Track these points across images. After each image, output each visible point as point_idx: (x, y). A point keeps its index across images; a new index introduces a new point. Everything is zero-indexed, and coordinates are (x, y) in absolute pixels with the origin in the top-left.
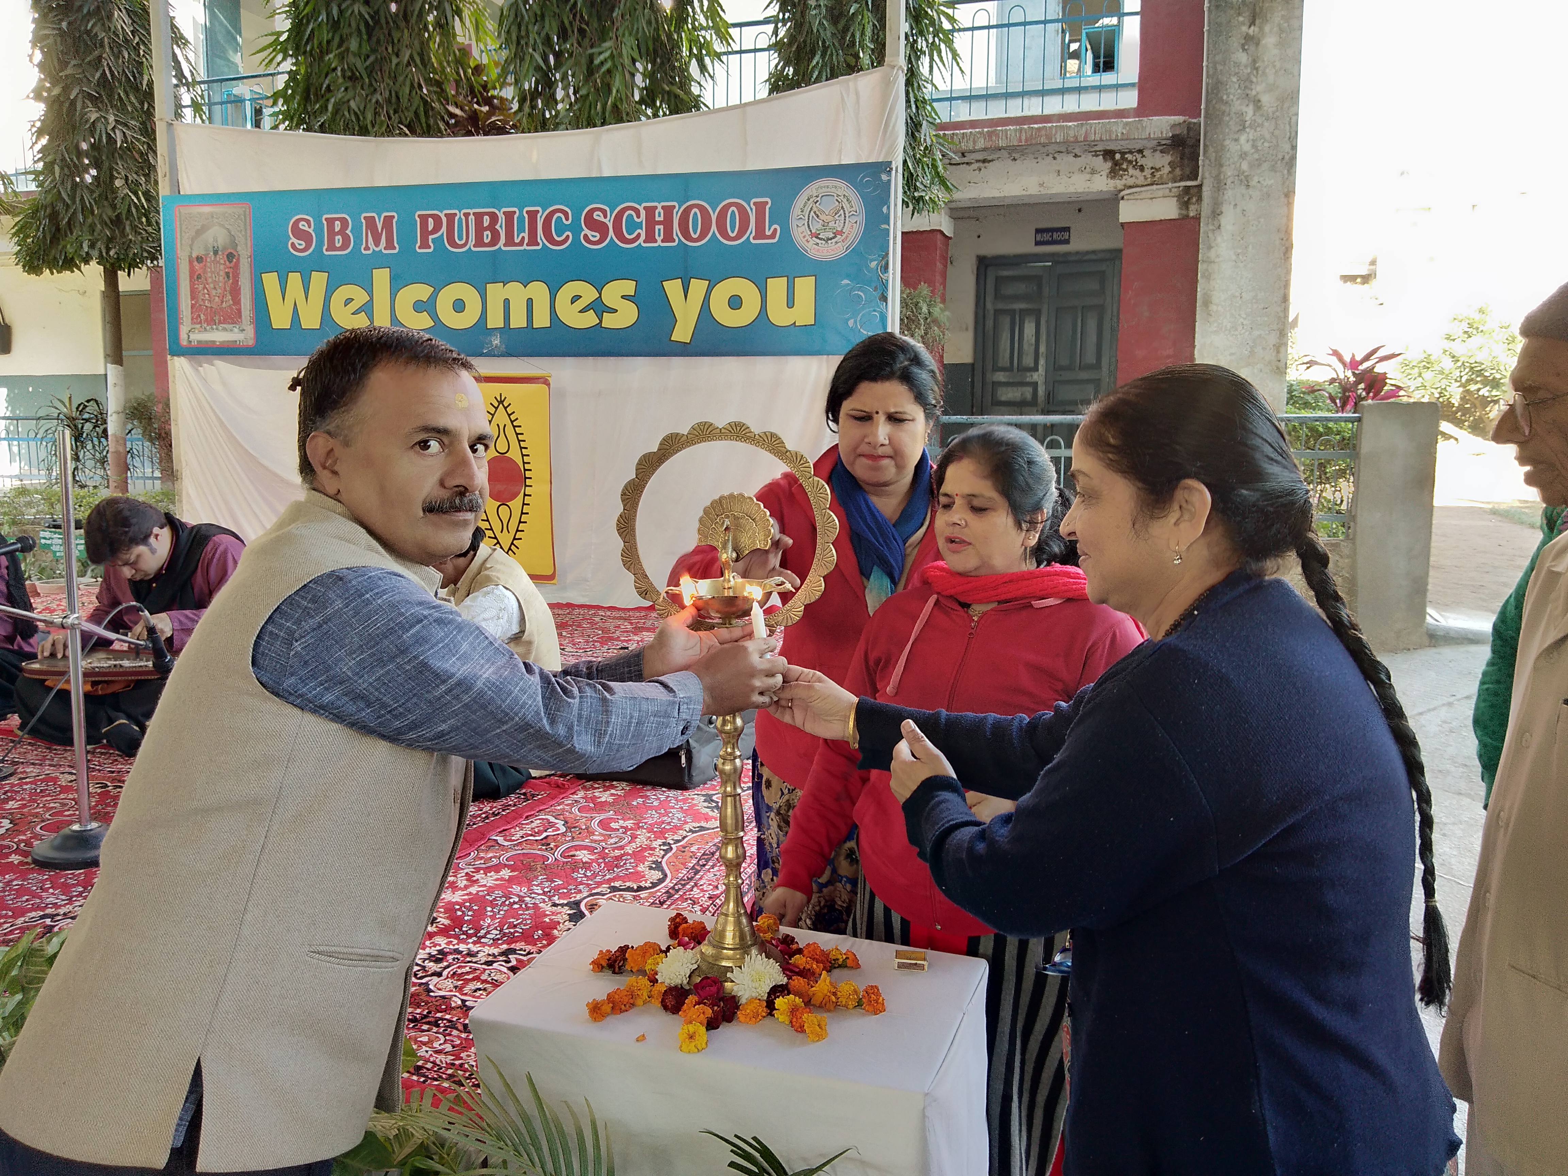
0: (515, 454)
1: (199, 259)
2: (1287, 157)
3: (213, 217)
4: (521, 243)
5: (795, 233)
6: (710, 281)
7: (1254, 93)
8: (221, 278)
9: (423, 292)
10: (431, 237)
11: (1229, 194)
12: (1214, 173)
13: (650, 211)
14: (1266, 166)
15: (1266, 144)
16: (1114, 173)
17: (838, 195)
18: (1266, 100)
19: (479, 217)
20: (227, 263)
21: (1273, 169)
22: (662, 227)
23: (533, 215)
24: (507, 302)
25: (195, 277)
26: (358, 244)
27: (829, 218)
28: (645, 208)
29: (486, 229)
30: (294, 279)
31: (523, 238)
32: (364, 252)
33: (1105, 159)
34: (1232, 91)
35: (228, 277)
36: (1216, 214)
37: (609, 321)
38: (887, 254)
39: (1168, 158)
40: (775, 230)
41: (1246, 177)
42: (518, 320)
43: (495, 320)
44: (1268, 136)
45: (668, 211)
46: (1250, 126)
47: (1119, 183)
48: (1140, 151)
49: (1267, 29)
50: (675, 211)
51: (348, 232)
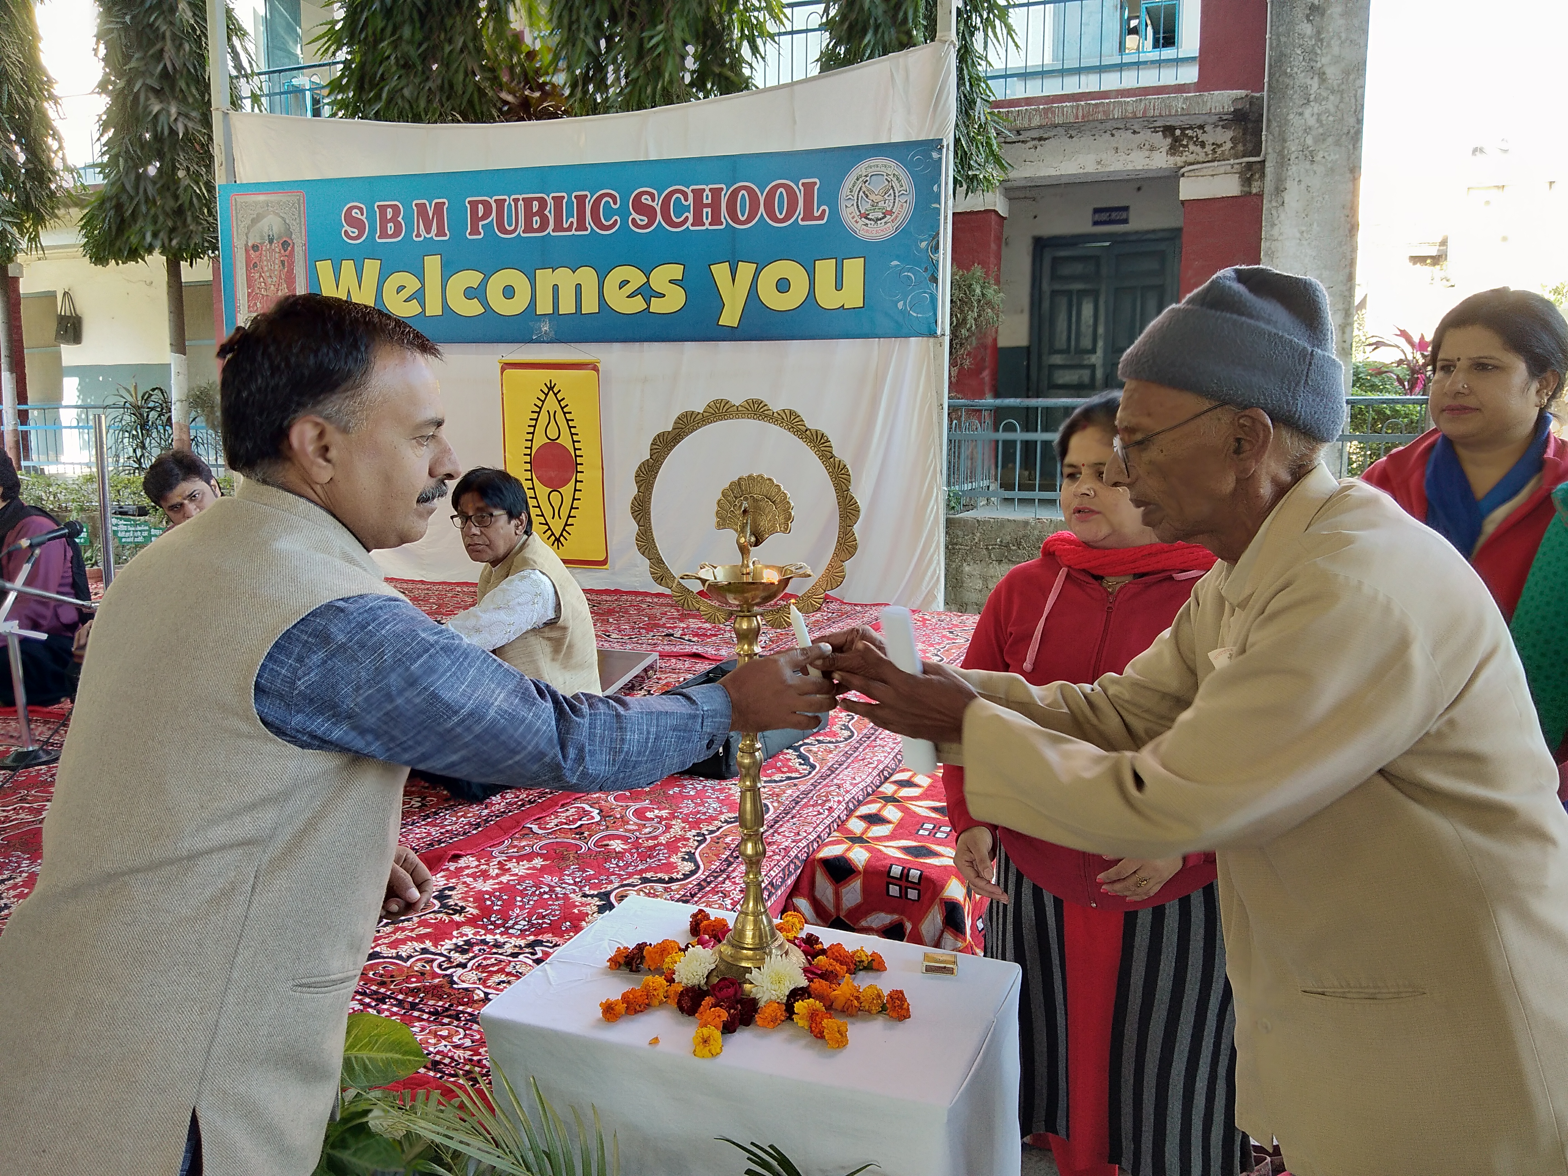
0: (565, 441)
1: (255, 247)
2: (1352, 131)
3: (268, 206)
4: (569, 229)
5: (844, 213)
6: (757, 264)
7: (1319, 65)
8: (277, 267)
9: (473, 278)
10: (481, 223)
11: (1293, 170)
12: (1278, 149)
13: (698, 194)
14: (1330, 140)
15: (1331, 118)
16: (1173, 150)
17: (888, 175)
18: (1332, 72)
19: (528, 202)
20: (282, 251)
21: (1338, 143)
22: (709, 210)
23: (581, 200)
24: (556, 288)
25: (251, 266)
26: (409, 231)
27: (879, 198)
28: (693, 191)
29: (535, 214)
30: (348, 267)
31: (572, 222)
32: (416, 239)
33: (1165, 137)
34: (1296, 63)
35: (283, 265)
36: (1279, 190)
37: (657, 306)
38: (938, 234)
39: (1230, 134)
40: (824, 211)
41: (1311, 152)
42: (567, 306)
43: (544, 307)
44: (1332, 110)
45: (716, 193)
46: (1316, 99)
47: (1179, 160)
48: (1201, 127)
50: (723, 193)
51: (400, 219)
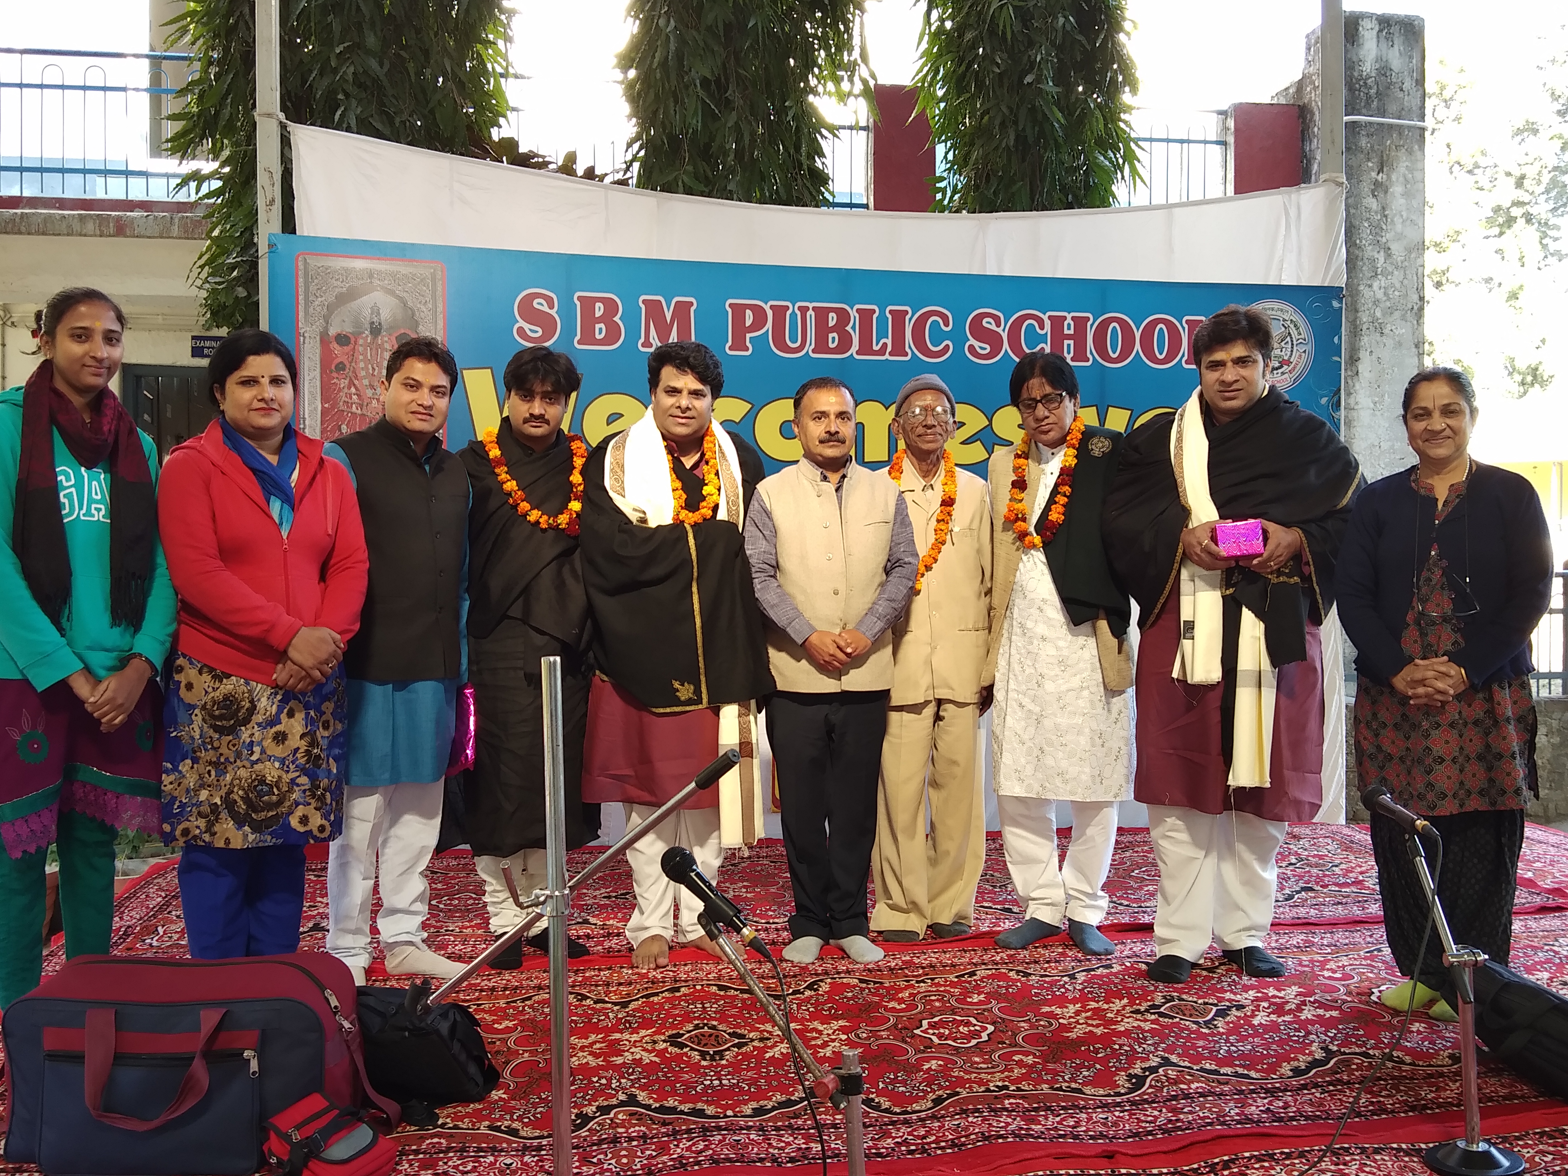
1: (342, 339)
2: (1416, 308)
3: (371, 277)
4: (882, 352)
7: (1384, 240)
9: (737, 408)
10: (748, 336)
11: (1365, 340)
12: (1351, 319)
13: (1058, 323)
14: (1397, 314)
15: (1396, 293)
17: (1284, 320)
18: (1396, 248)
19: (821, 314)
21: (1403, 318)
22: (1072, 342)
23: (899, 317)
25: (332, 367)
26: (633, 335)
28: (1050, 317)
29: (832, 329)
31: (885, 345)
32: (642, 349)
36: (1354, 360)
38: (1339, 390)
41: (1380, 324)
44: (1398, 285)
45: (1080, 323)
46: (1382, 274)
49: (1394, 177)
50: (1089, 324)
51: (617, 319)
